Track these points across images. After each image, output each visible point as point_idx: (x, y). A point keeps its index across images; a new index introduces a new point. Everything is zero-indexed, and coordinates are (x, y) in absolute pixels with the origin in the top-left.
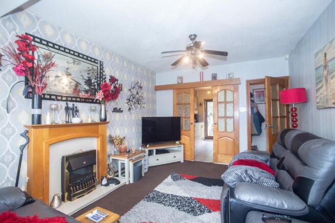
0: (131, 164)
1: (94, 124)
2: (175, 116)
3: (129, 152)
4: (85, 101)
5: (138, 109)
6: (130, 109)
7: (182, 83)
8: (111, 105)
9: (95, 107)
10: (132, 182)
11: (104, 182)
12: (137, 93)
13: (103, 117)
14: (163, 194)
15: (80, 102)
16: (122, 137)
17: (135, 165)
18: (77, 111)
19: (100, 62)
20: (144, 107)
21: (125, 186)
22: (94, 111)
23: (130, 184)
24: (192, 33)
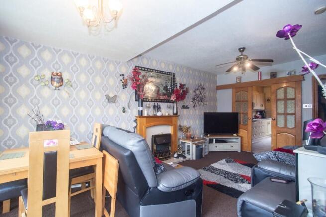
0: (194, 146)
1: (169, 116)
2: (234, 112)
3: (193, 137)
4: (164, 101)
5: (201, 106)
6: (194, 106)
7: (240, 82)
8: (180, 104)
9: (170, 105)
10: (194, 159)
11: (176, 155)
12: (200, 93)
13: (175, 112)
16: (187, 126)
17: (197, 147)
18: (160, 108)
19: (173, 74)
20: (206, 105)
21: (189, 161)
22: (170, 108)
23: (193, 160)
24: (242, 47)
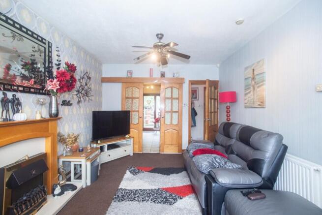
0: (89, 164)
1: (43, 121)
2: (124, 110)
3: (82, 150)
5: (86, 102)
6: (79, 102)
7: (132, 77)
9: (44, 99)
10: (89, 184)
11: (58, 190)
12: (86, 84)
13: (54, 111)
14: (131, 191)
15: (23, 91)
16: (76, 134)
17: (92, 164)
18: (19, 104)
19: (49, 42)
20: (92, 100)
21: (82, 189)
22: (43, 104)
23: (87, 187)
24: (159, 33)
